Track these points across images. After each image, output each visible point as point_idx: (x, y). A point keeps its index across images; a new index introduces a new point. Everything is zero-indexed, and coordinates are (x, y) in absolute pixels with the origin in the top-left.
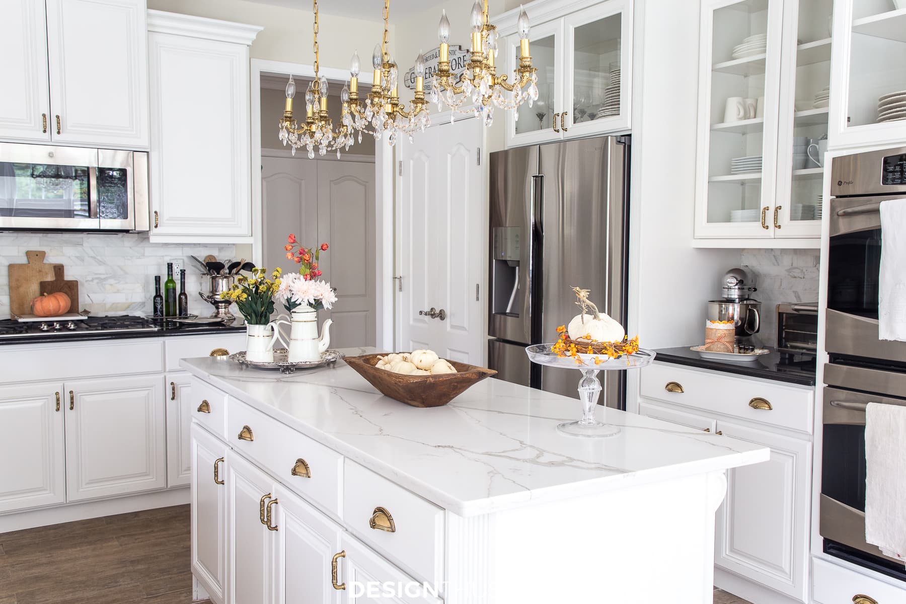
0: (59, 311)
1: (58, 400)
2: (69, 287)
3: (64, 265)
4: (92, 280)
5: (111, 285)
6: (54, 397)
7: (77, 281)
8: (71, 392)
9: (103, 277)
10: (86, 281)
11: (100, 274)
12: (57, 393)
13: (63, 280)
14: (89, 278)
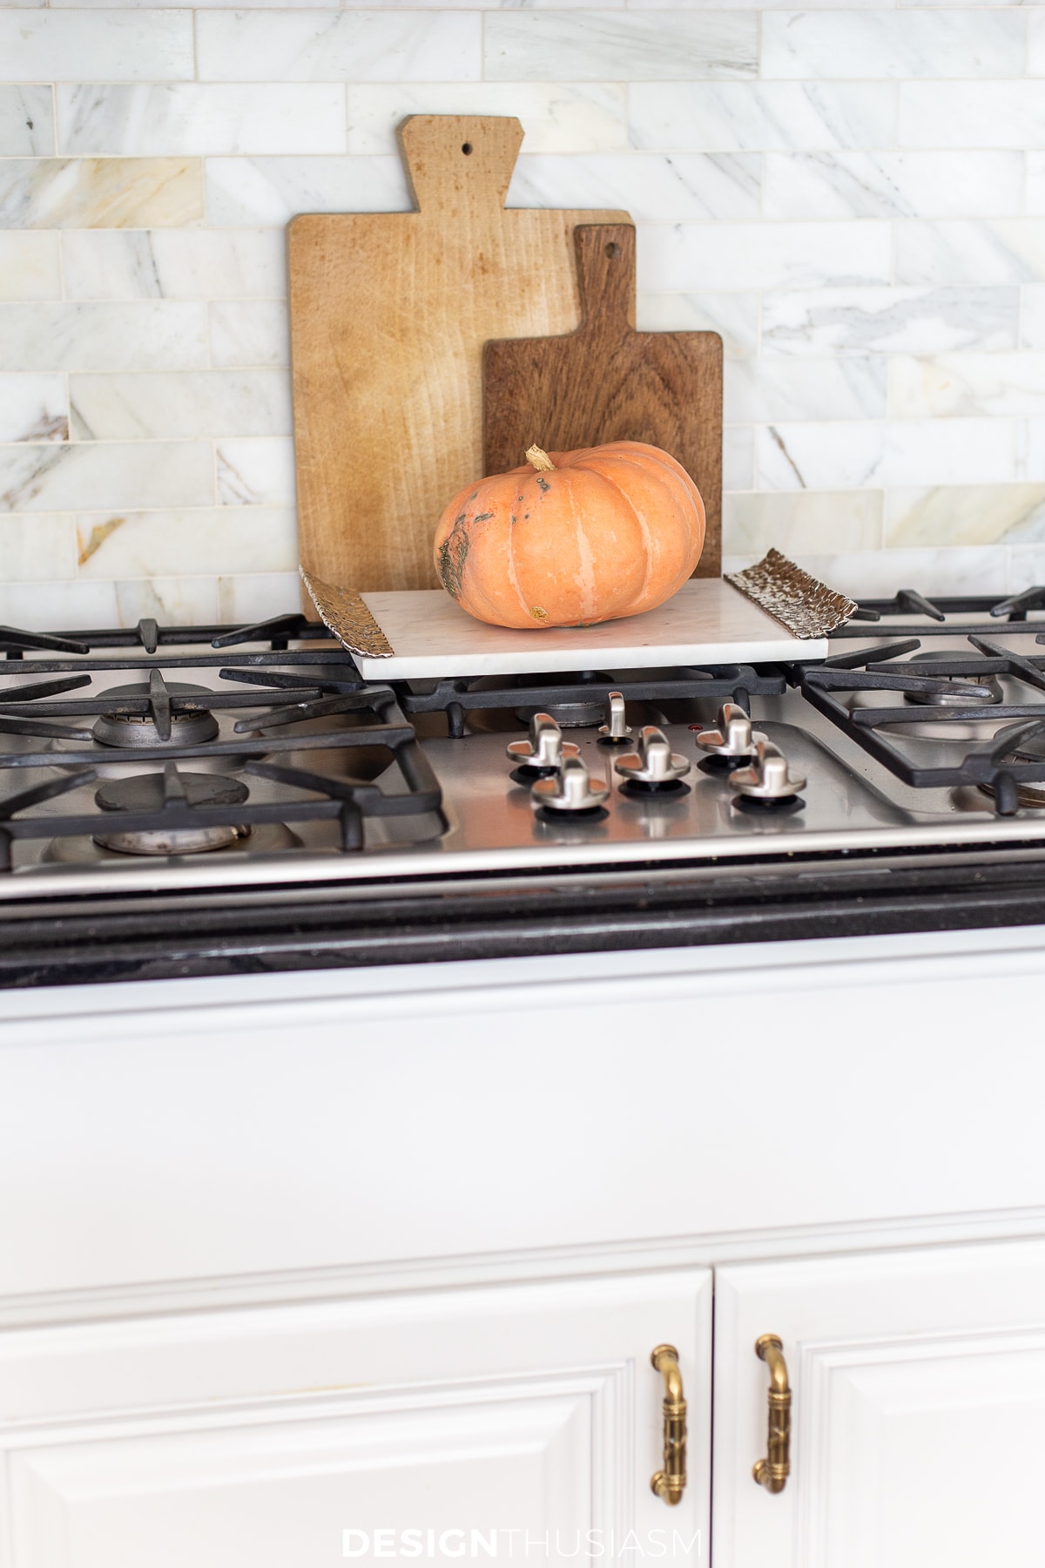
0: (637, 592)
1: (675, 1428)
2: (667, 384)
3: (636, 220)
4: (806, 329)
5: (924, 359)
6: (643, 1392)
7: (713, 338)
8: (769, 1350)
9: (873, 301)
10: (770, 333)
11: (858, 282)
12: (664, 1359)
13: (631, 332)
14: (789, 312)
